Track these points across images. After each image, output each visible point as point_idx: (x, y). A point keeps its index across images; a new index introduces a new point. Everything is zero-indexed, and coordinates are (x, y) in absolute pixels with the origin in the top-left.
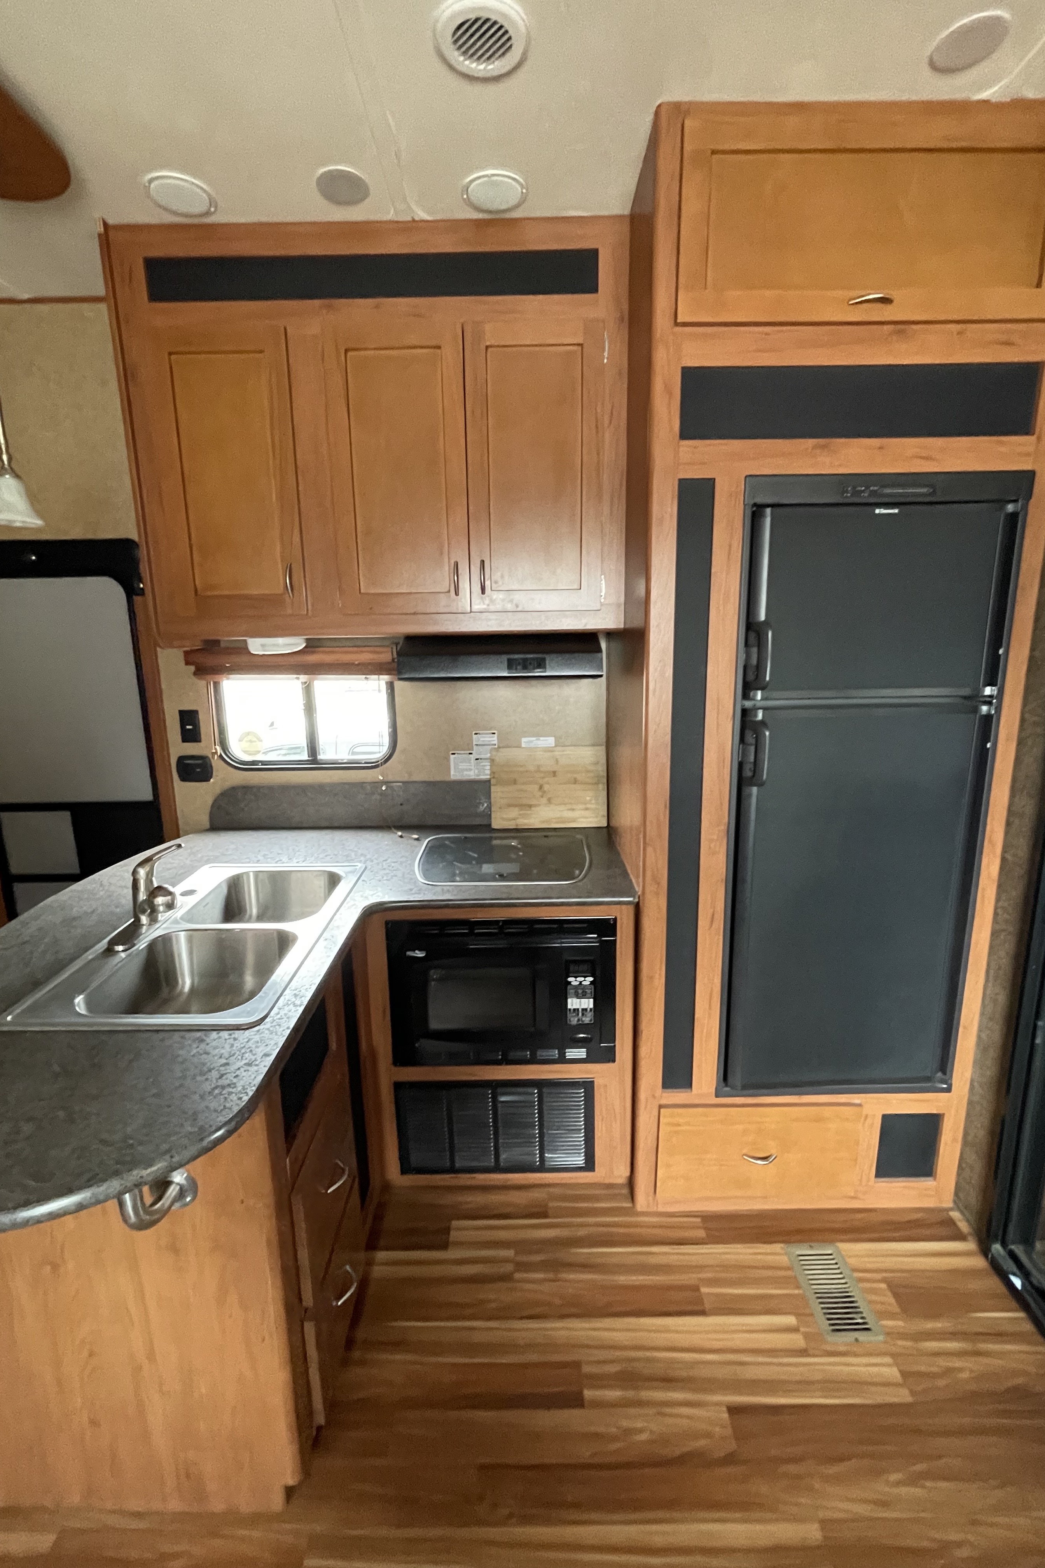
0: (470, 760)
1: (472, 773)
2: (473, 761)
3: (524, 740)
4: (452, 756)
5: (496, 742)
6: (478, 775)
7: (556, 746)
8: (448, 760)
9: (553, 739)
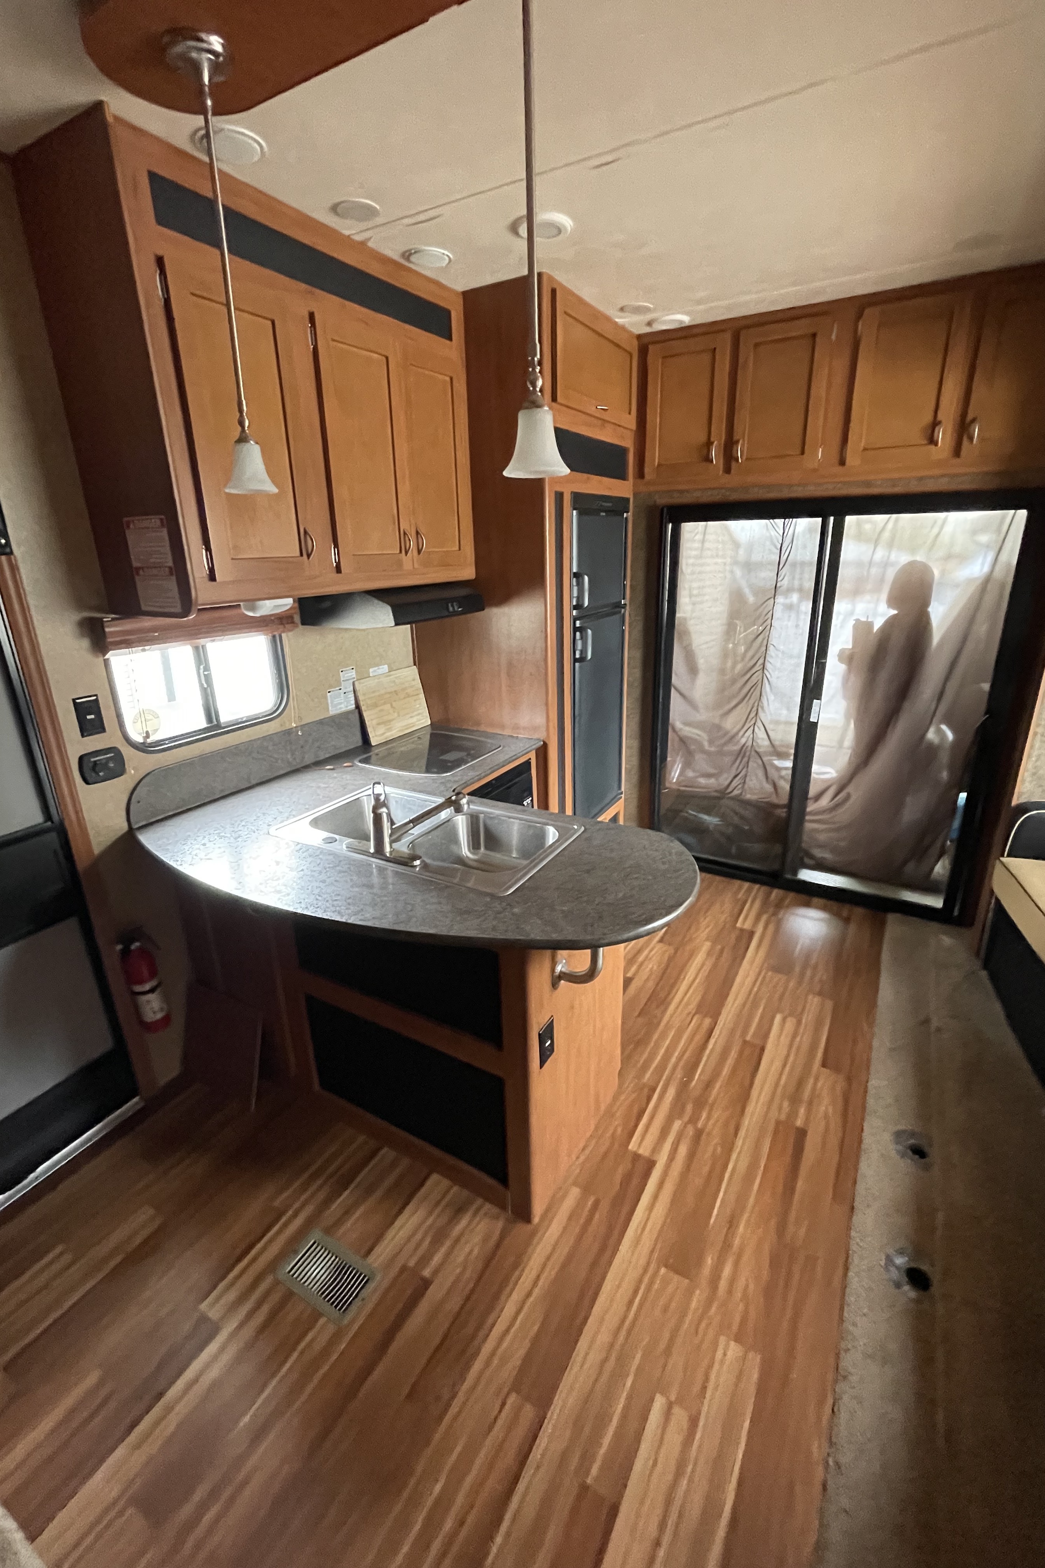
0: (340, 694)
1: (342, 706)
2: (342, 695)
3: (371, 670)
4: (329, 694)
5: (354, 676)
6: (347, 707)
7: (389, 672)
8: (326, 698)
9: (386, 666)
